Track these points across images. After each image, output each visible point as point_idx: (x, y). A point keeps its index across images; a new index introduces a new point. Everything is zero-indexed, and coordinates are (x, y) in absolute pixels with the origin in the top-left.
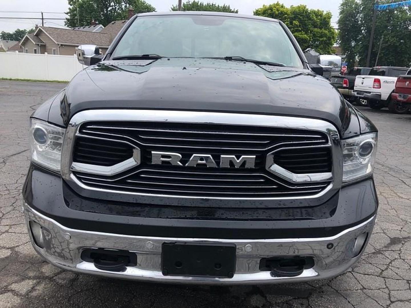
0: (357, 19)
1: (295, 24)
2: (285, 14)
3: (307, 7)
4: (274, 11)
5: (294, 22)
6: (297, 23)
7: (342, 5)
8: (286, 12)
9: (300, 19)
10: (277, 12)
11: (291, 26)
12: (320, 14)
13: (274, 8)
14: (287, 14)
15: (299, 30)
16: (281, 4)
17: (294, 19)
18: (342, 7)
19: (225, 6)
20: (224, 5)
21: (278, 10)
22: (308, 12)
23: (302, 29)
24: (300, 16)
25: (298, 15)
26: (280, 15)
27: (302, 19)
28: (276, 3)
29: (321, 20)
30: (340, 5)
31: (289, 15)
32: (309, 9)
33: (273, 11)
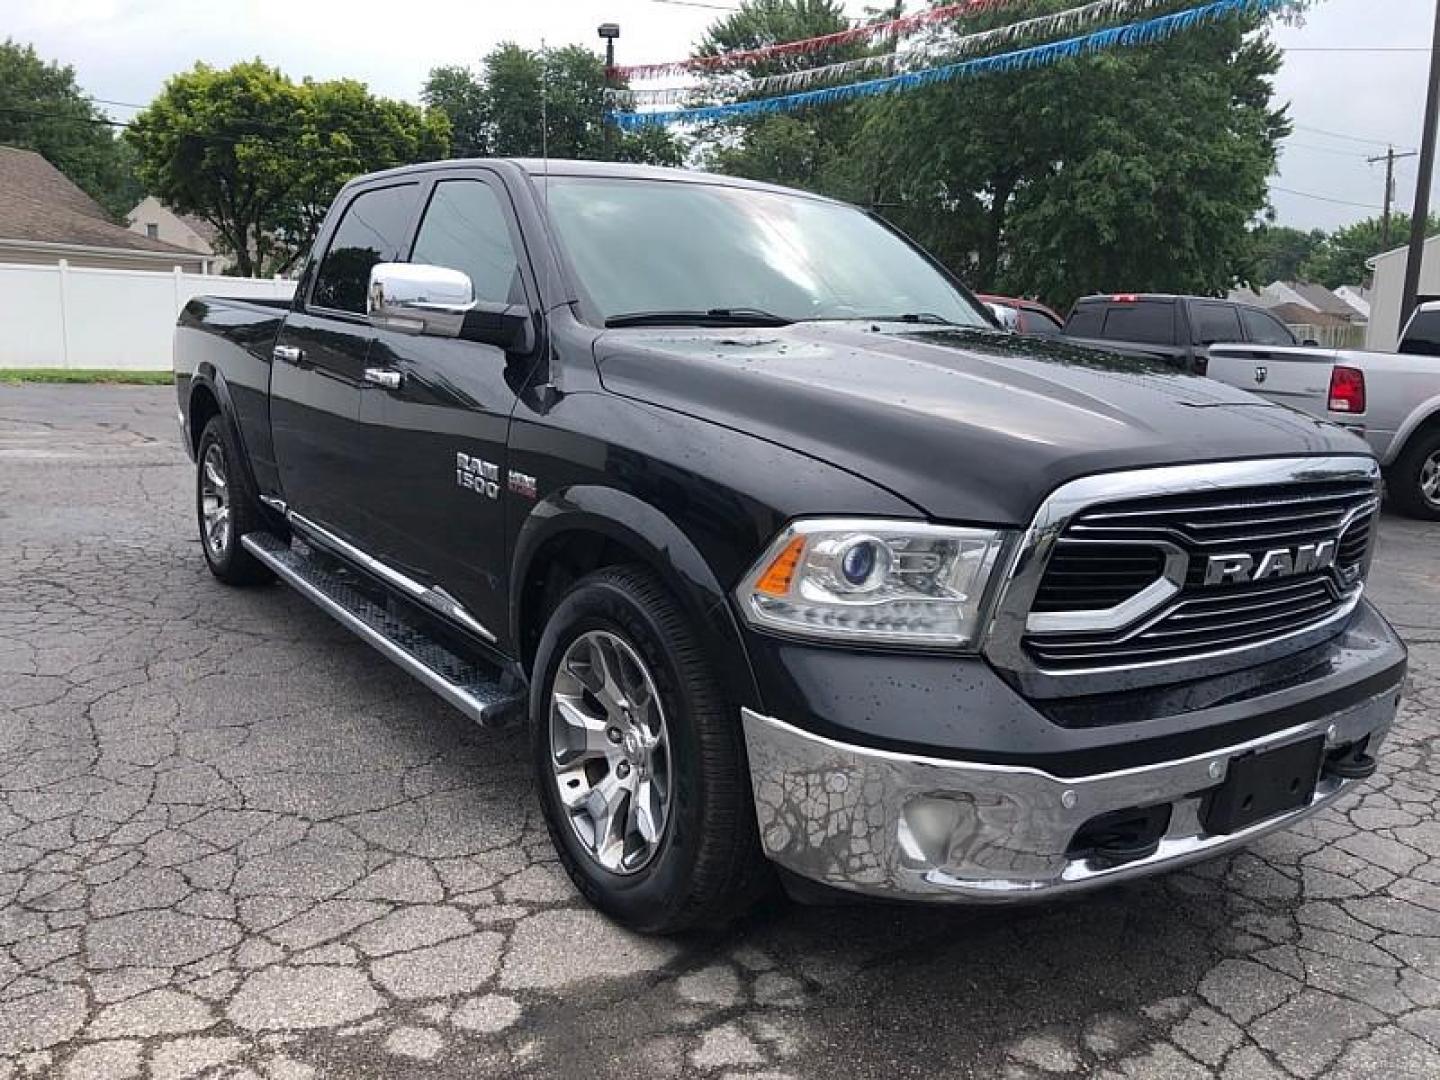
0: (482, 137)
1: (339, 143)
2: (299, 108)
3: (370, 92)
4: (252, 88)
5: (335, 136)
6: (344, 142)
7: (431, 87)
8: (299, 98)
9: (349, 125)
10: (267, 98)
11: (326, 149)
12: (412, 116)
13: (254, 81)
14: (302, 106)
15: (355, 165)
16: (272, 67)
17: (331, 126)
18: (430, 93)
19: (14, 43)
20: (9, 42)
21: (268, 90)
22: (373, 105)
23: (362, 163)
24: (350, 118)
25: (344, 115)
26: (278, 108)
27: (360, 129)
28: (251, 61)
29: (419, 137)
30: (423, 88)
31: (312, 111)
32: (378, 98)
33: (249, 91)
